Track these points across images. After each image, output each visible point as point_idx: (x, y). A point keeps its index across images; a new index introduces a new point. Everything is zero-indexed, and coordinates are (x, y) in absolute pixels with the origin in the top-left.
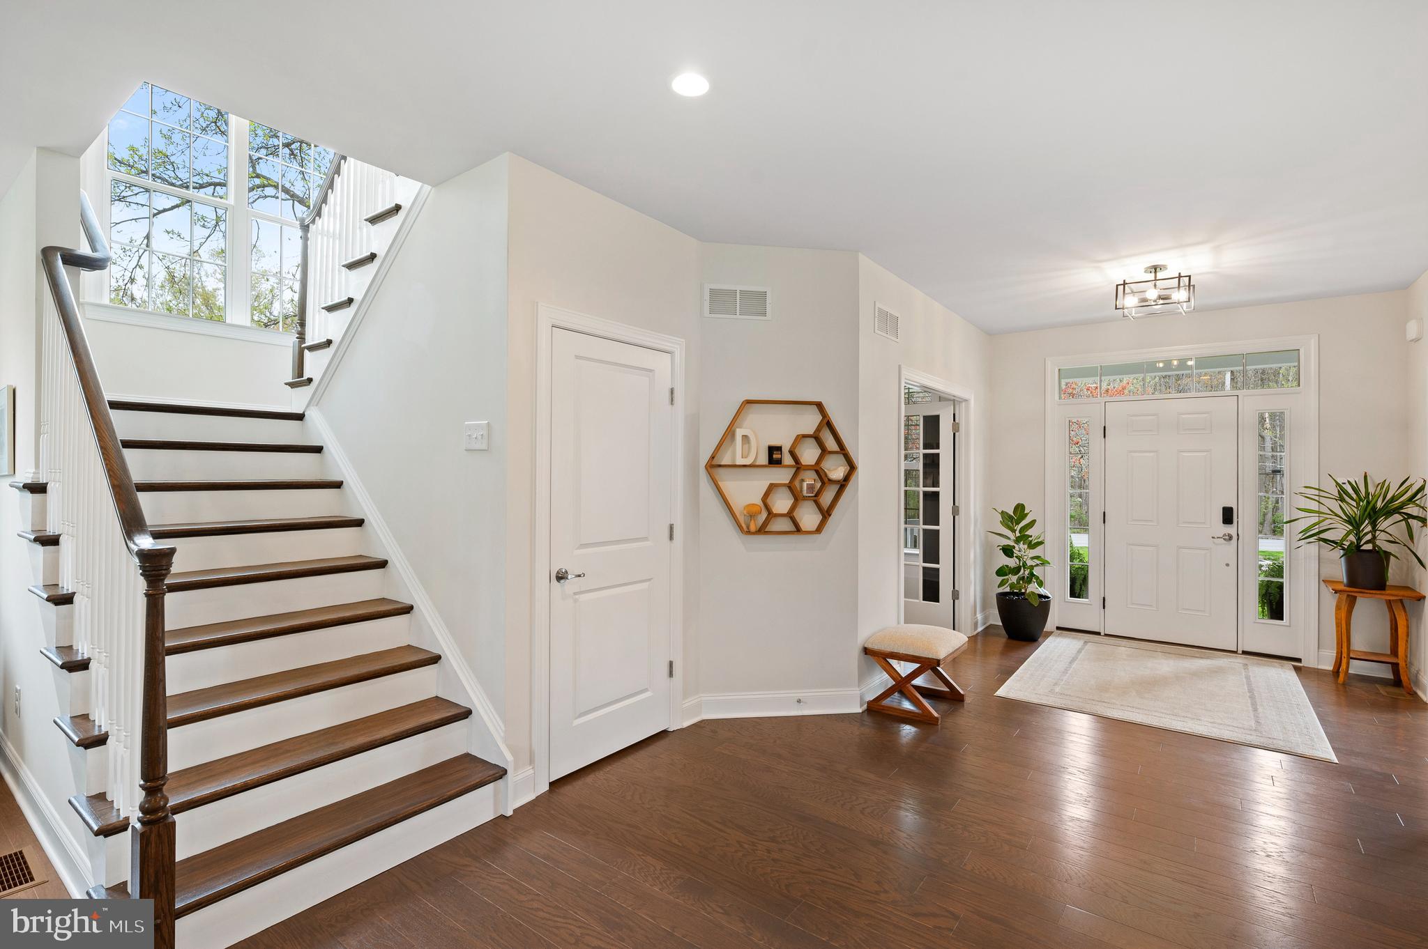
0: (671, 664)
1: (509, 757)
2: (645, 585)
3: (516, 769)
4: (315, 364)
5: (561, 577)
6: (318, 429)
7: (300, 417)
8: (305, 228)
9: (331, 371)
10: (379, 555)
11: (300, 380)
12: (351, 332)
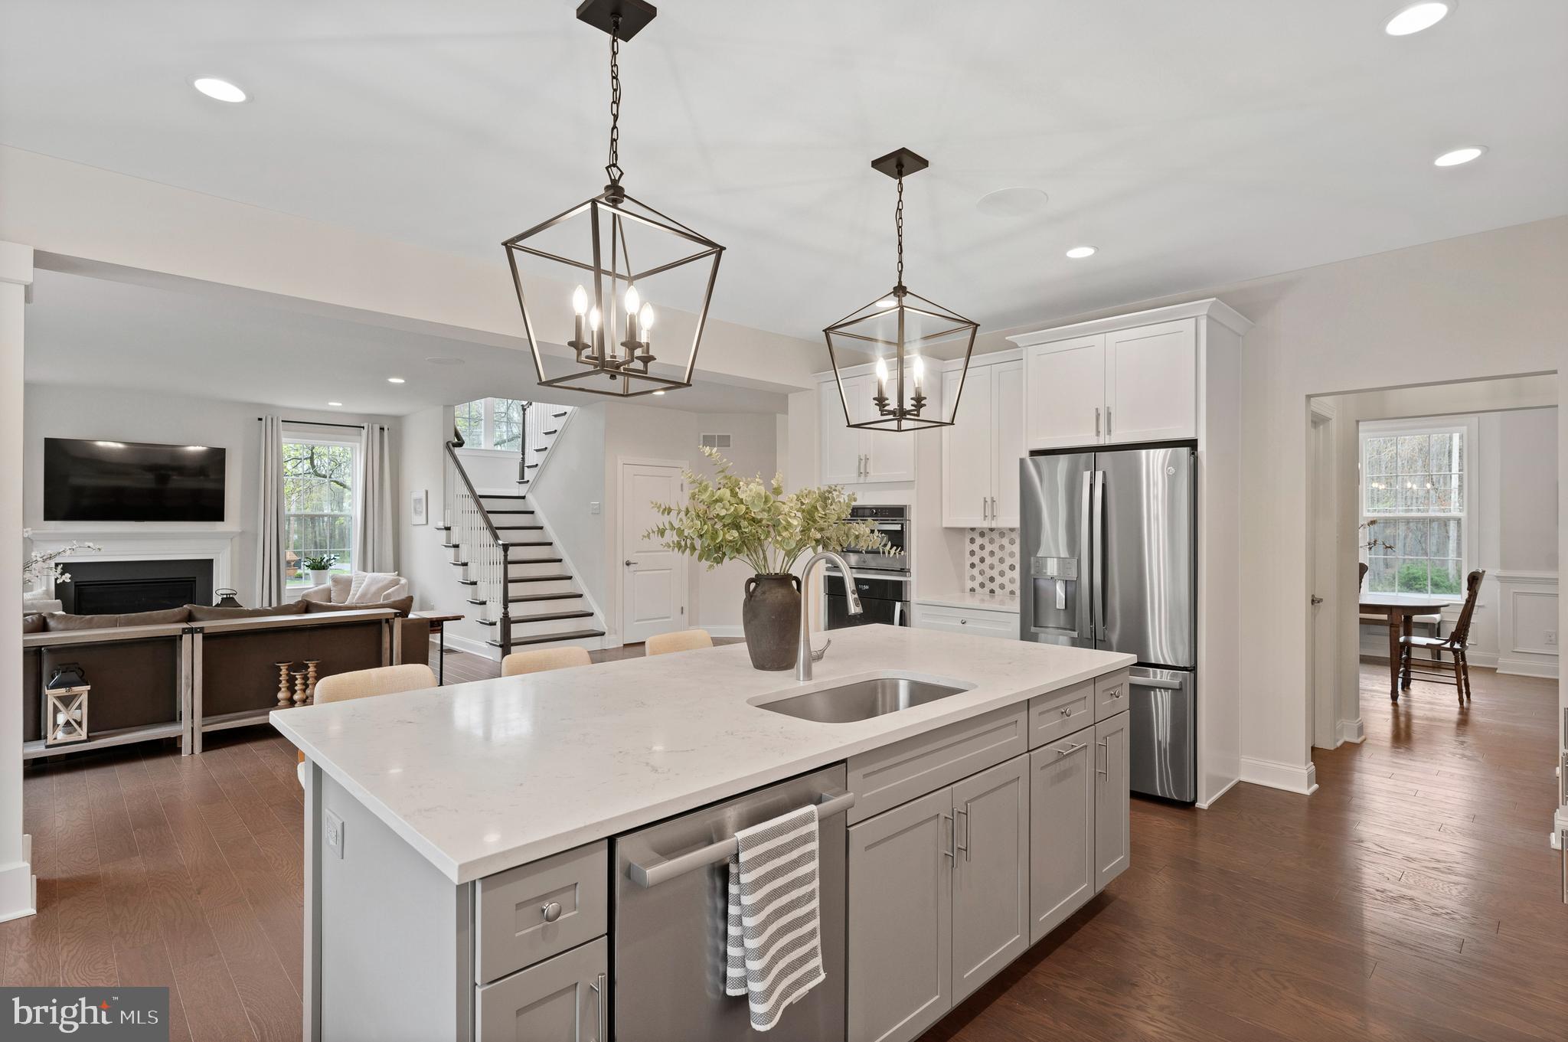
0: (682, 608)
1: (606, 628)
2: (668, 571)
3: (610, 634)
4: (529, 474)
5: (628, 564)
6: (532, 503)
7: (524, 498)
8: (524, 410)
9: (538, 478)
10: (558, 557)
11: (522, 481)
12: (547, 461)
